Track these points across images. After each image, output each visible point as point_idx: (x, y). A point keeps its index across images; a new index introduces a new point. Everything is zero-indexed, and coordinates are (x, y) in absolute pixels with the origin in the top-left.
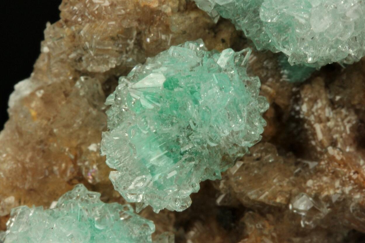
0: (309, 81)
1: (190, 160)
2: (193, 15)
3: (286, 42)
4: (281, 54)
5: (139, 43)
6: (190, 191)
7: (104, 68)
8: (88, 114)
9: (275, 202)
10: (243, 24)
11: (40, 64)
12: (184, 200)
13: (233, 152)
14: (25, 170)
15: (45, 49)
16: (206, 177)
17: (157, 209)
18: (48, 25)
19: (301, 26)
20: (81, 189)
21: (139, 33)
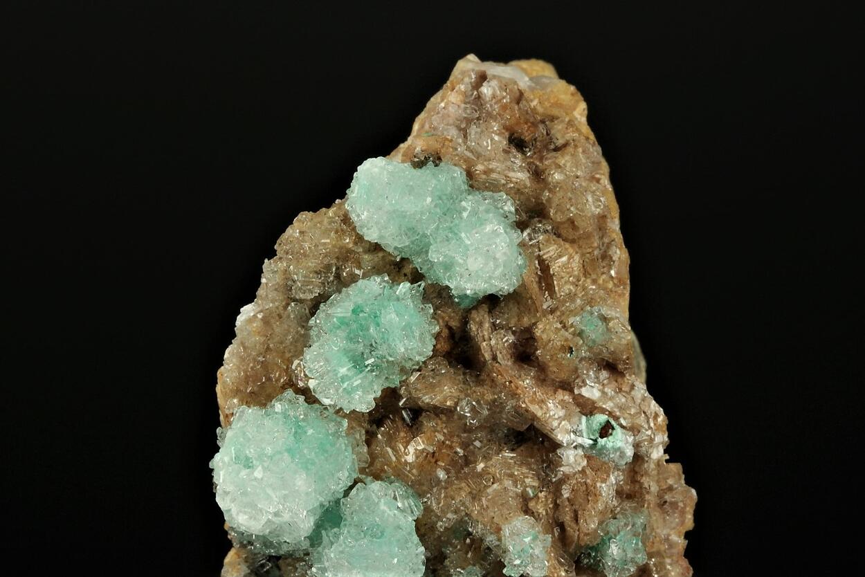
0: (475, 308)
1: (372, 371)
2: (381, 255)
3: (450, 278)
4: (447, 287)
5: (338, 276)
6: (373, 396)
7: (310, 296)
8: (297, 332)
9: (445, 405)
10: (417, 262)
11: (261, 292)
12: (369, 403)
13: (408, 365)
14: (247, 377)
15: (263, 280)
16: (387, 385)
17: (347, 410)
18: (266, 261)
19: (460, 265)
20: (289, 393)
21: (337, 269)
